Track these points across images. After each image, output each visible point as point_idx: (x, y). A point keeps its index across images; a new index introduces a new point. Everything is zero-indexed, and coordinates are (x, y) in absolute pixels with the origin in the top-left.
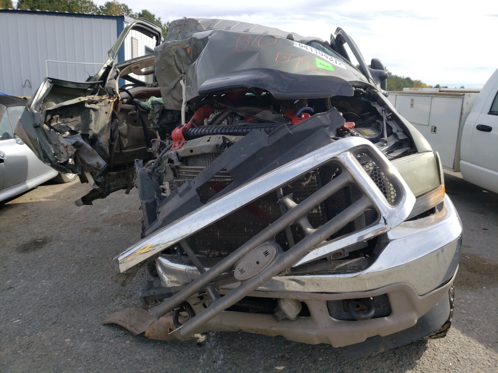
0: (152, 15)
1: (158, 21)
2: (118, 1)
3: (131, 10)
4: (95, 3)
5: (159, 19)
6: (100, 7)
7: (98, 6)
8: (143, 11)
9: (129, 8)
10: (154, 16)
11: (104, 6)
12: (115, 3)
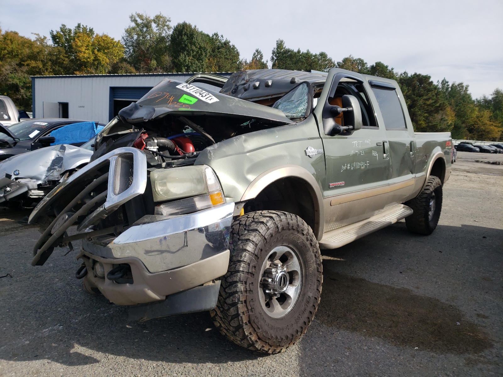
0: (385, 67)
1: (391, 71)
2: (353, 57)
3: (366, 63)
4: (333, 60)
5: (392, 69)
6: (338, 63)
7: (336, 63)
8: (376, 63)
9: (365, 62)
10: (387, 67)
11: (341, 62)
12: (350, 59)
